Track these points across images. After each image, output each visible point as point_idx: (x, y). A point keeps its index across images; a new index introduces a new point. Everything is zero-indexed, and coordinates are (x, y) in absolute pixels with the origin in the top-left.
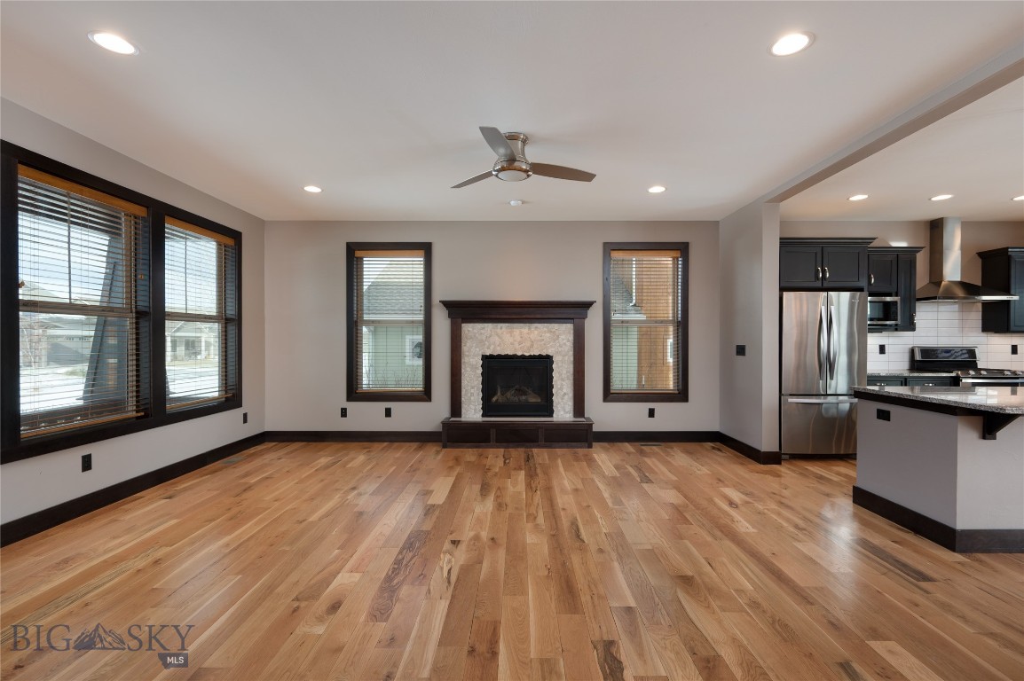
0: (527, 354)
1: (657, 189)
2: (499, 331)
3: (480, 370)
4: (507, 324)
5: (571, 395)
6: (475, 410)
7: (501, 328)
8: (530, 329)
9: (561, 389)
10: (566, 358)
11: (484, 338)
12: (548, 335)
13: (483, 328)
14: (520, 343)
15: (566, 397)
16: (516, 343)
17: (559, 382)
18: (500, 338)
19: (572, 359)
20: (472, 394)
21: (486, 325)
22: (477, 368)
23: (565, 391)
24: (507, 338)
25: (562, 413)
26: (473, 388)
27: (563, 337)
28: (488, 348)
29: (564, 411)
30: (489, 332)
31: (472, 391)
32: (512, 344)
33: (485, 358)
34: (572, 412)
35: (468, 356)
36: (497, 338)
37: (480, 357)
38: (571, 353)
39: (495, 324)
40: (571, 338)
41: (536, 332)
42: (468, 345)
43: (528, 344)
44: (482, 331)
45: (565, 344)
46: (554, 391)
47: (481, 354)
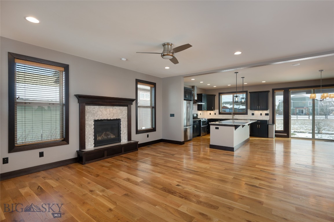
0: (112, 119)
1: (167, 68)
2: (101, 109)
3: (93, 127)
4: (104, 107)
5: (127, 133)
6: (91, 144)
7: (102, 108)
8: (113, 108)
9: (124, 131)
10: (125, 119)
11: (95, 112)
12: (119, 111)
13: (94, 108)
14: (109, 114)
15: (125, 134)
16: (108, 114)
17: (123, 129)
18: (101, 112)
19: (127, 120)
20: (90, 138)
21: (96, 106)
22: (92, 126)
23: (125, 132)
24: (105, 112)
25: (124, 140)
26: (90, 135)
27: (124, 112)
28: (97, 117)
29: (125, 139)
30: (97, 110)
31: (90, 136)
32: (106, 115)
33: (95, 121)
34: (127, 139)
35: (87, 120)
36: (100, 112)
37: (93, 121)
38: (127, 118)
39: (100, 106)
40: (127, 112)
41: (115, 110)
42: (87, 115)
43: (112, 115)
44: (94, 109)
45: (125, 114)
46: (121, 132)
47: (93, 119)
